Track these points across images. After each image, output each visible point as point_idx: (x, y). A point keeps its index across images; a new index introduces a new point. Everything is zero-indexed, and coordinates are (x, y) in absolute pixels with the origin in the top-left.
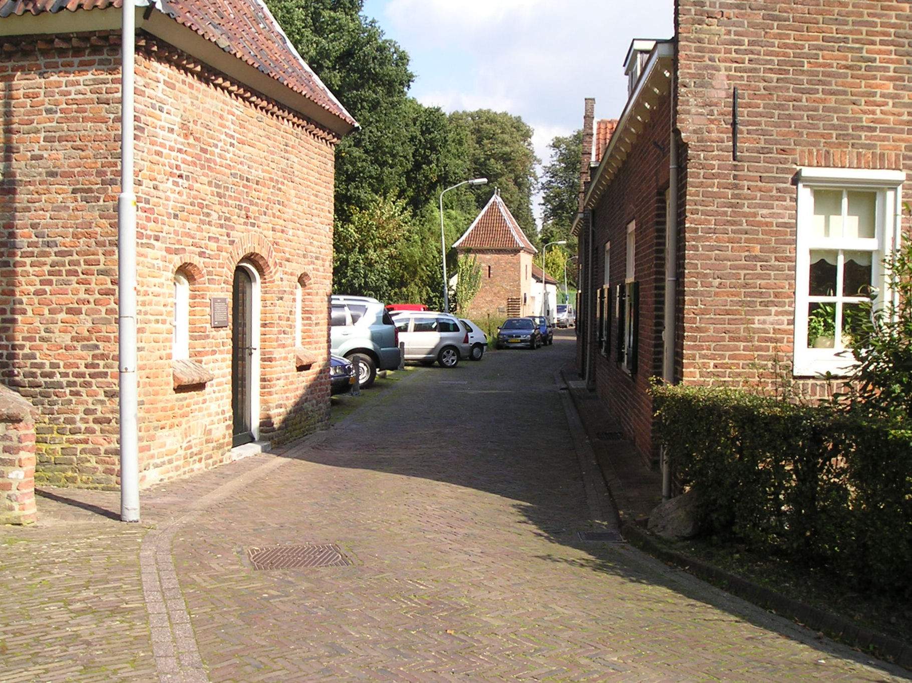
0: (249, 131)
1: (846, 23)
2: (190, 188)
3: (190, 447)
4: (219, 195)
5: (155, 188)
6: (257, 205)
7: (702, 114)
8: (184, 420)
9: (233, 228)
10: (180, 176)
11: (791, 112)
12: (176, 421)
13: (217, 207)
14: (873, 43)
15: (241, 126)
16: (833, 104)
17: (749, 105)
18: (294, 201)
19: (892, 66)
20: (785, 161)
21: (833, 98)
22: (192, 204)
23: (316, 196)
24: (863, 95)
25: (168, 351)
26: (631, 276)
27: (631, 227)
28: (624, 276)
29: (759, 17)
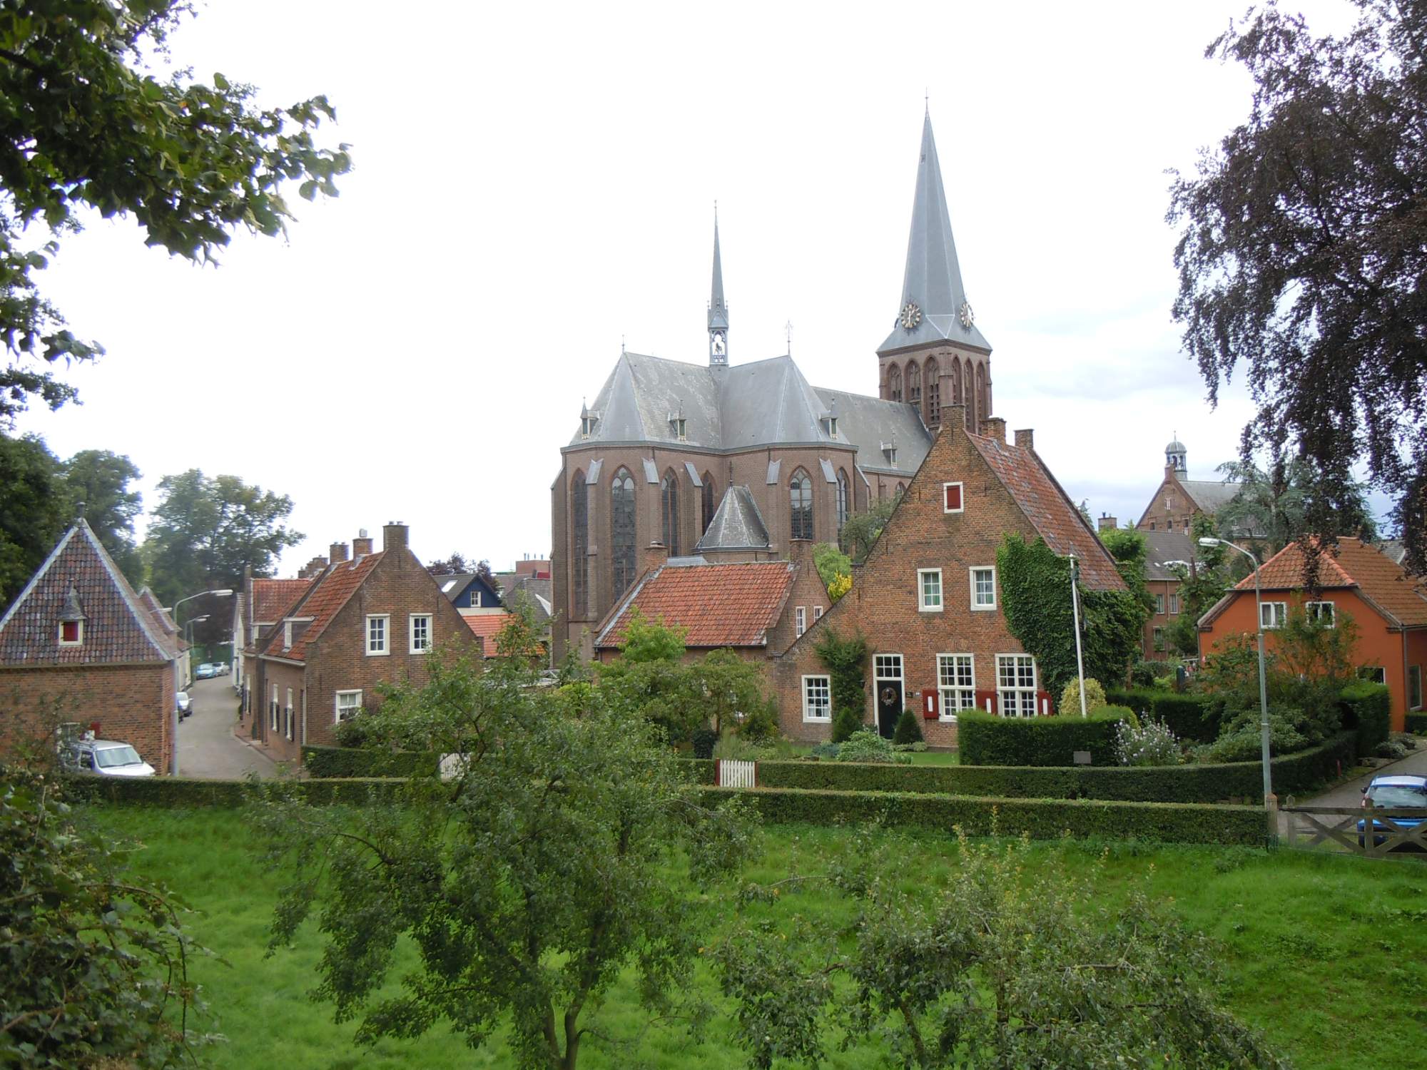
26: (290, 706)
27: (290, 690)
28: (286, 704)
29: (326, 657)
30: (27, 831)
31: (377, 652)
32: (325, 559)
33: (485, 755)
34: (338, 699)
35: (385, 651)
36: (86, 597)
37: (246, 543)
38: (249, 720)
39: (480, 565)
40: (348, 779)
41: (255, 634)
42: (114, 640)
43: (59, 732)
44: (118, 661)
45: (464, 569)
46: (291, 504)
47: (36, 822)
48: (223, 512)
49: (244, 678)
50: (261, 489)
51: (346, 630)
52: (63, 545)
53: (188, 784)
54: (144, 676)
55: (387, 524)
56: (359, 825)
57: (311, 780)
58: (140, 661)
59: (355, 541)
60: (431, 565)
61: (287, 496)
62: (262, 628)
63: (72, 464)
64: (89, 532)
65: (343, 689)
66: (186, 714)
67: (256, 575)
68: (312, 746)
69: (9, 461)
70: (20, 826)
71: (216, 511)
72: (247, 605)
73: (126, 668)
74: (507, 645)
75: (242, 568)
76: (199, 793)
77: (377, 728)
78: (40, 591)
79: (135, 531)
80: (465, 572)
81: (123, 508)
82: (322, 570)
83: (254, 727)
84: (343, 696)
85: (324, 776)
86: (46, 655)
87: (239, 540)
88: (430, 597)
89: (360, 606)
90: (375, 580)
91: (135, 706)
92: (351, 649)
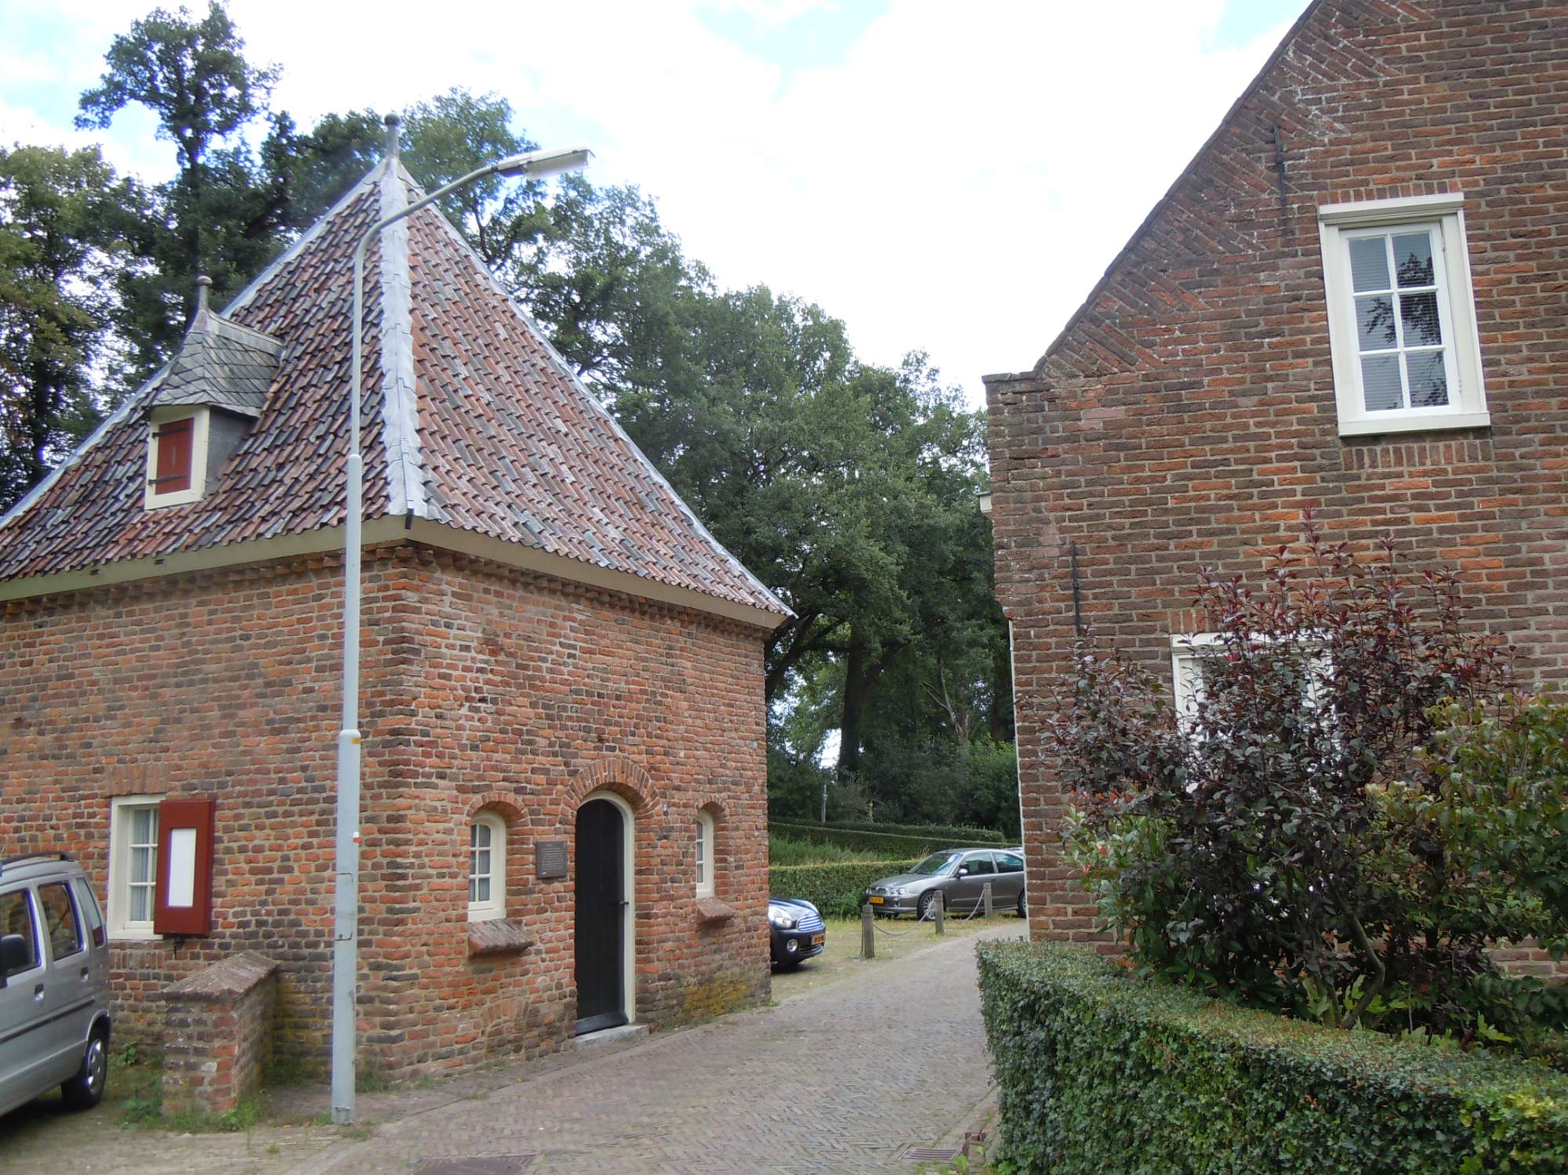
0: (603, 637)
1: (1225, 440)
2: (499, 713)
3: (498, 1032)
4: (549, 717)
5: (439, 717)
6: (617, 724)
7: (1027, 581)
8: (488, 998)
9: (575, 756)
10: (483, 700)
11: (1155, 564)
12: (475, 999)
13: (548, 732)
14: (1267, 461)
15: (587, 632)
16: (1215, 548)
17: (1092, 563)
18: (686, 714)
19: (1299, 488)
20: (1152, 630)
21: (1215, 540)
22: (502, 731)
23: (730, 705)
24: (1258, 530)
25: (461, 911)
29: (1098, 449)
31: (1408, 415)
35: (1463, 408)
89: (1278, 166)
90: (1350, 31)
91: (317, 728)
92: (1248, 403)
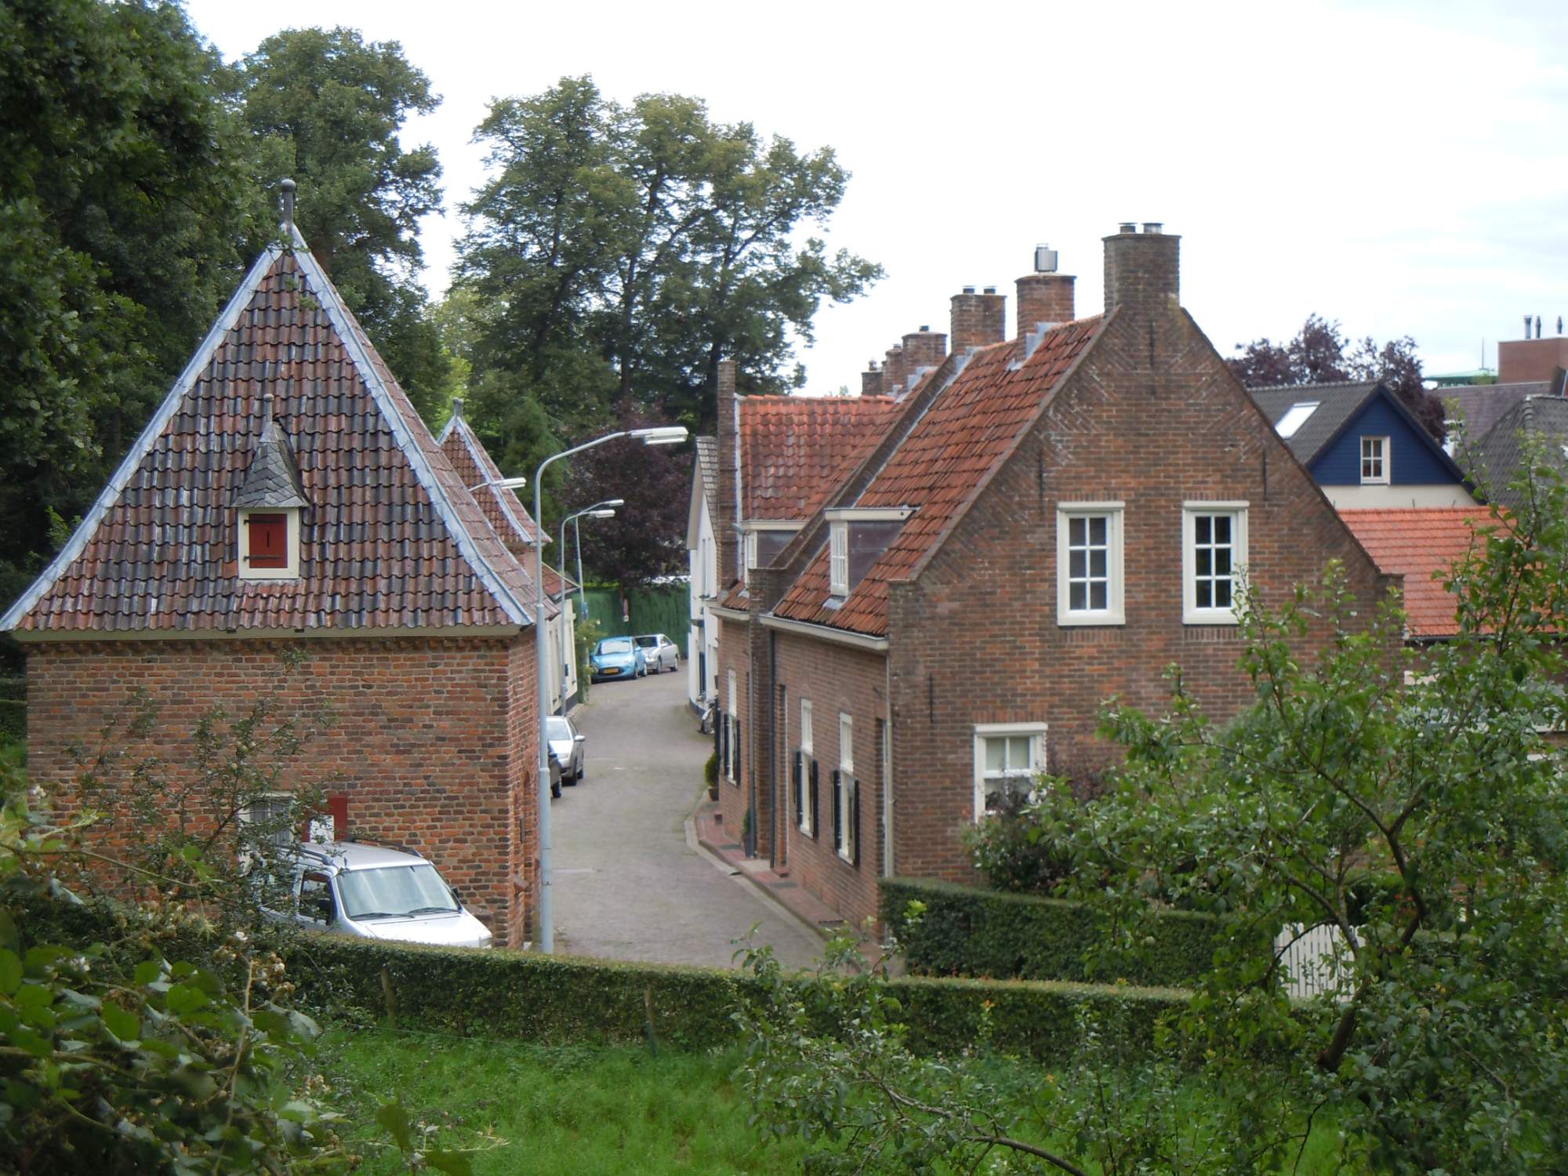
1: (1005, 624)
7: (908, 694)
11: (969, 687)
14: (1024, 636)
16: (997, 680)
17: (939, 685)
19: (1037, 651)
20: (966, 721)
21: (997, 676)
26: (847, 765)
27: (846, 719)
28: (837, 759)
29: (945, 624)
30: (209, 1083)
31: (1088, 615)
32: (941, 337)
33: (1420, 934)
34: (980, 748)
35: (1113, 613)
36: (306, 446)
37: (719, 294)
38: (737, 802)
39: (1390, 352)
40: (1014, 984)
41: (749, 557)
42: (381, 566)
43: (244, 816)
44: (390, 625)
45: (1341, 367)
46: (838, 177)
47: (228, 1061)
48: (655, 202)
49: (719, 681)
50: (759, 132)
51: (999, 548)
52: (242, 300)
53: (580, 974)
54: (462, 668)
55: (1116, 231)
56: (1051, 1117)
57: (908, 980)
58: (449, 626)
59: (1023, 284)
60: (1241, 355)
61: (829, 153)
62: (766, 540)
63: (256, 71)
64: (307, 262)
65: (993, 719)
66: (569, 777)
67: (747, 385)
68: (908, 882)
69: (100, 68)
70: (191, 1068)
71: (635, 200)
72: (725, 471)
73: (415, 644)
74: (1489, 603)
75: (710, 366)
76: (609, 1001)
77: (1102, 841)
78: (187, 427)
79: (425, 259)
80: (1344, 376)
81: (392, 195)
82: (931, 369)
83: (749, 823)
84: (994, 741)
85: (943, 972)
86: (207, 605)
87: (699, 284)
88: (1241, 452)
89: (1040, 476)
90: (1081, 401)
91: (437, 752)
92: (1017, 605)
